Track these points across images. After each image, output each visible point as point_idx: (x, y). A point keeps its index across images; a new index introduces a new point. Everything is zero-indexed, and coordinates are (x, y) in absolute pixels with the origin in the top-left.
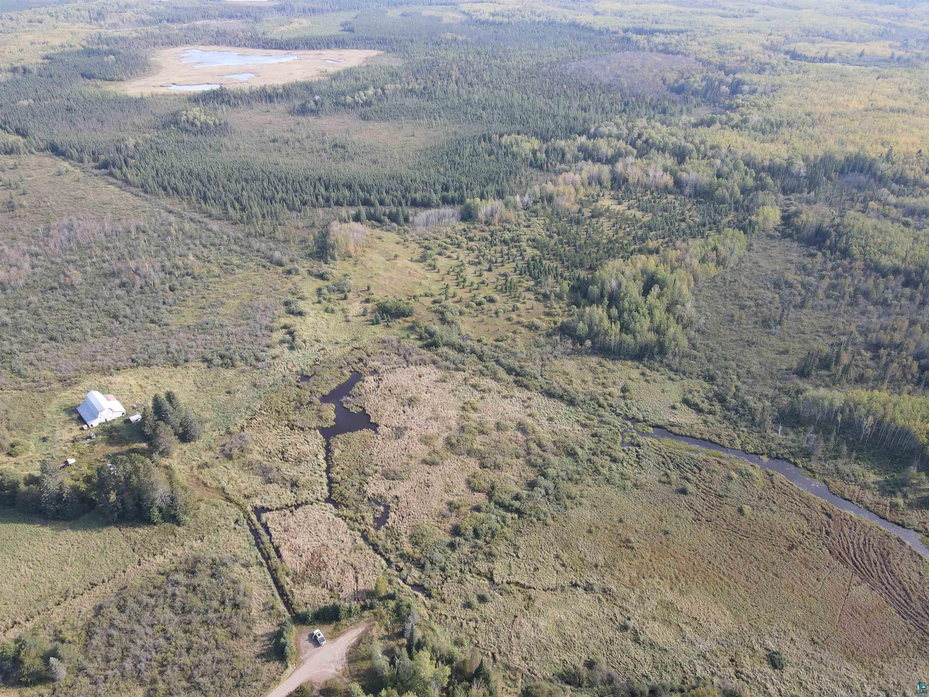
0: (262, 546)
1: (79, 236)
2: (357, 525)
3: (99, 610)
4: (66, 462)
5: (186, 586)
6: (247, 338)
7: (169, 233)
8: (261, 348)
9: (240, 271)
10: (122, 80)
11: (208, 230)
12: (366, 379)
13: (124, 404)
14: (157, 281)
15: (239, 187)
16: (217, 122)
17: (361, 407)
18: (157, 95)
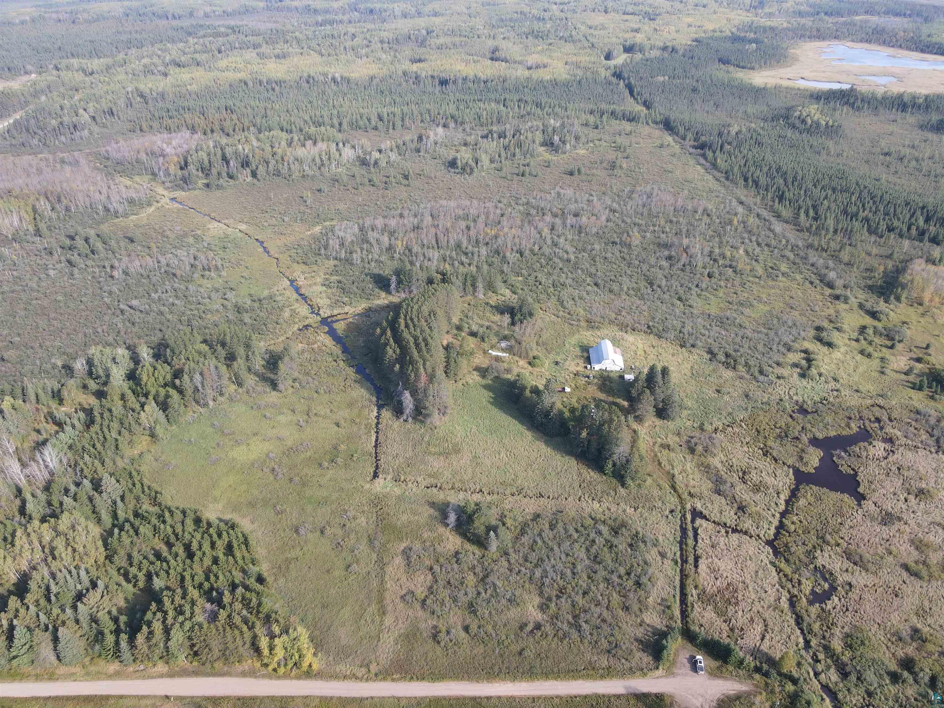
0: (684, 546)
1: (653, 204)
2: (790, 586)
3: (537, 517)
4: (564, 389)
5: (606, 540)
6: (760, 347)
7: (730, 222)
8: (770, 362)
9: (784, 279)
10: (753, 68)
11: (770, 229)
12: (875, 443)
13: (625, 361)
14: (700, 264)
15: (824, 194)
16: (831, 123)
17: (853, 469)
18: (780, 87)
